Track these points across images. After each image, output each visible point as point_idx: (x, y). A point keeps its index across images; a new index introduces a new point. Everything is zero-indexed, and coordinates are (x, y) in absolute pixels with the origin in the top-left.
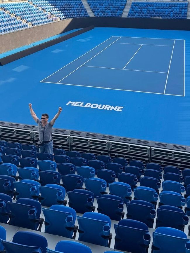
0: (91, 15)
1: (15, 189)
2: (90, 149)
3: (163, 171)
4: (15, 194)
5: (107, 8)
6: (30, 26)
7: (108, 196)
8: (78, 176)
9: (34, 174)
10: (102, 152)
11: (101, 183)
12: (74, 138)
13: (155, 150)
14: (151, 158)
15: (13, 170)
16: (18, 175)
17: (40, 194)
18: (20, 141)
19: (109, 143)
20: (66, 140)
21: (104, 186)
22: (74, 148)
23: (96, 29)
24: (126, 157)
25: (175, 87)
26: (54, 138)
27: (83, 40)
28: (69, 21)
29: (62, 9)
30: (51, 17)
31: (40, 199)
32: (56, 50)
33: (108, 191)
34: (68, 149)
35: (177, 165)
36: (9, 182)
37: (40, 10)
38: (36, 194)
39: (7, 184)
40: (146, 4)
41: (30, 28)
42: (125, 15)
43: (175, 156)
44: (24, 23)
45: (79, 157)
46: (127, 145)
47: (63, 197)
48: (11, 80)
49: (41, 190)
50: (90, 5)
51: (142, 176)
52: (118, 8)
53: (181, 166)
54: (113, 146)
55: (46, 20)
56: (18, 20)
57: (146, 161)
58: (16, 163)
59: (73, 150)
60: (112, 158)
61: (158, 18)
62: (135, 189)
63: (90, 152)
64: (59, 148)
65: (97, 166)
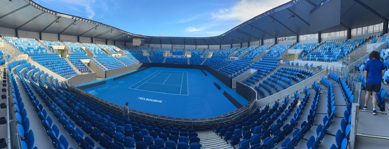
0: (150, 62)
1: (114, 135)
2: (147, 120)
3: (180, 131)
4: (114, 137)
5: (157, 59)
6: (127, 66)
7: (154, 146)
8: (141, 134)
9: (122, 130)
10: (152, 122)
11: (151, 138)
12: (140, 115)
13: (176, 121)
14: (174, 125)
15: (114, 126)
16: (116, 128)
17: (124, 140)
18: (118, 113)
19: (155, 118)
20: (137, 115)
21: (152, 140)
22: (140, 119)
23: (152, 67)
24: (163, 125)
25: (184, 92)
26: (132, 114)
27: (146, 72)
28: (142, 64)
29: (139, 60)
30: (135, 62)
31: (124, 142)
32: (136, 76)
33: (154, 142)
34: (137, 119)
35: (186, 128)
36: (112, 132)
37: (131, 60)
38: (122, 140)
39: (111, 132)
40: (172, 58)
41: (126, 67)
42: (164, 62)
43: (185, 123)
44: (125, 65)
45: (142, 124)
46: (164, 119)
47: (134, 144)
48: (117, 86)
49: (125, 138)
50: (150, 58)
51: (171, 131)
52: (161, 59)
53: (188, 128)
54: (157, 120)
55: (133, 64)
56: (123, 63)
57: (172, 126)
58: (115, 123)
59: (140, 120)
60: (157, 125)
61: (176, 64)
62: (166, 142)
63: (147, 121)
64: (134, 118)
65: (150, 129)
